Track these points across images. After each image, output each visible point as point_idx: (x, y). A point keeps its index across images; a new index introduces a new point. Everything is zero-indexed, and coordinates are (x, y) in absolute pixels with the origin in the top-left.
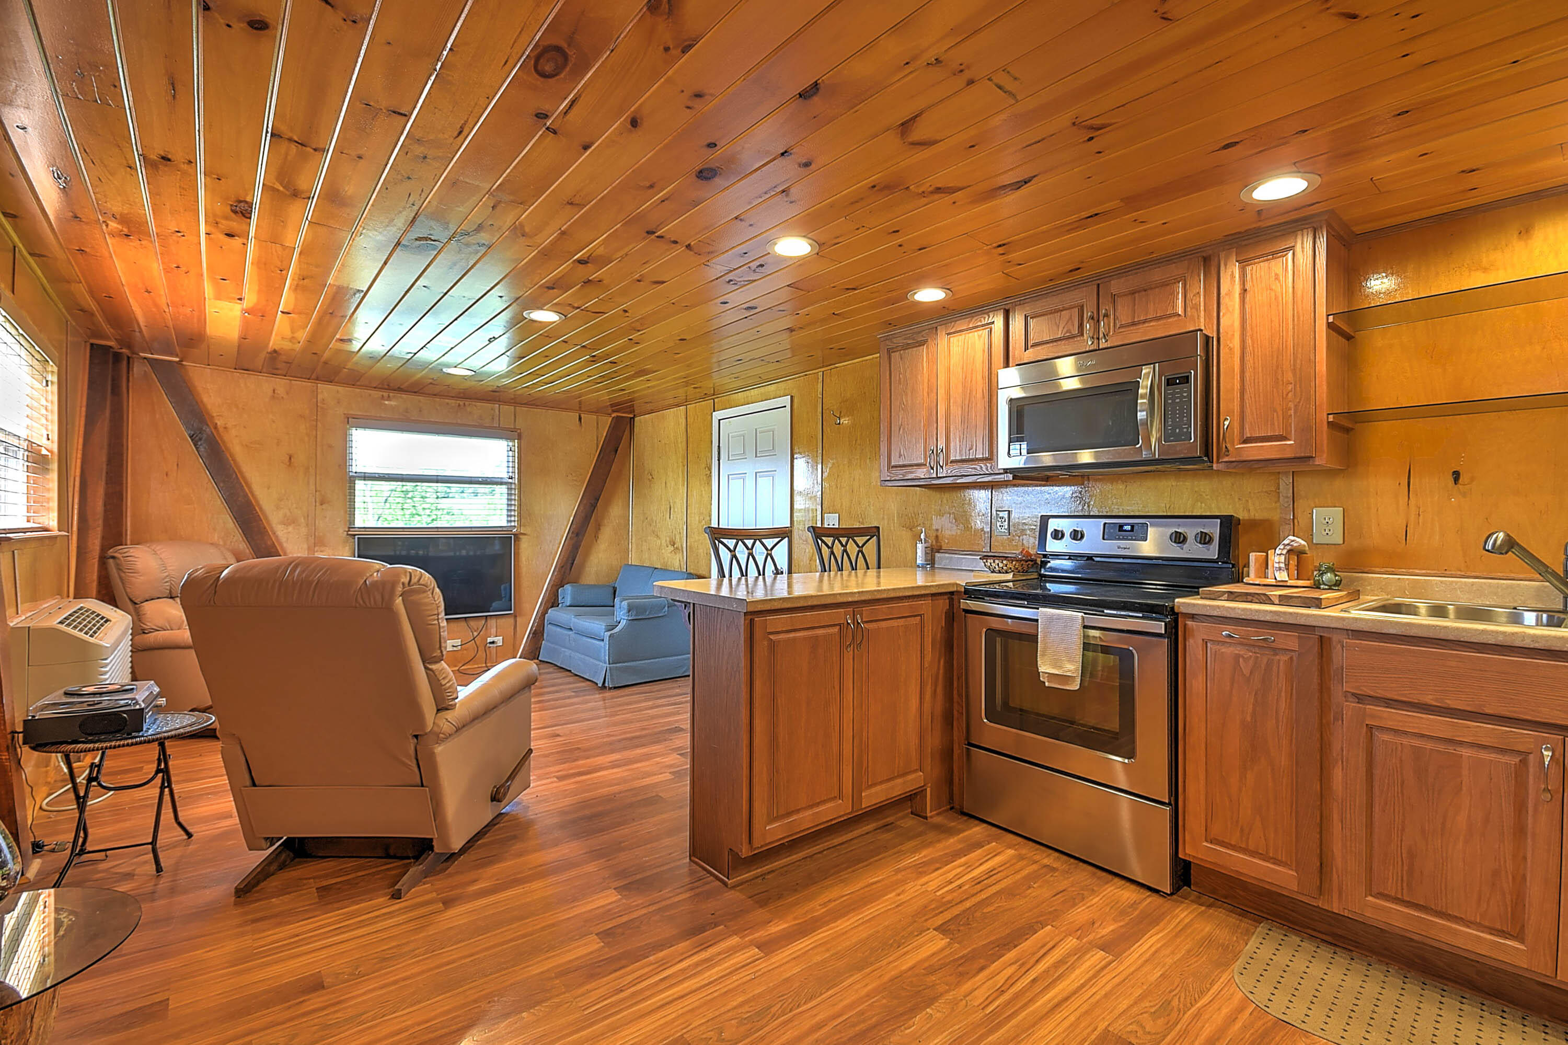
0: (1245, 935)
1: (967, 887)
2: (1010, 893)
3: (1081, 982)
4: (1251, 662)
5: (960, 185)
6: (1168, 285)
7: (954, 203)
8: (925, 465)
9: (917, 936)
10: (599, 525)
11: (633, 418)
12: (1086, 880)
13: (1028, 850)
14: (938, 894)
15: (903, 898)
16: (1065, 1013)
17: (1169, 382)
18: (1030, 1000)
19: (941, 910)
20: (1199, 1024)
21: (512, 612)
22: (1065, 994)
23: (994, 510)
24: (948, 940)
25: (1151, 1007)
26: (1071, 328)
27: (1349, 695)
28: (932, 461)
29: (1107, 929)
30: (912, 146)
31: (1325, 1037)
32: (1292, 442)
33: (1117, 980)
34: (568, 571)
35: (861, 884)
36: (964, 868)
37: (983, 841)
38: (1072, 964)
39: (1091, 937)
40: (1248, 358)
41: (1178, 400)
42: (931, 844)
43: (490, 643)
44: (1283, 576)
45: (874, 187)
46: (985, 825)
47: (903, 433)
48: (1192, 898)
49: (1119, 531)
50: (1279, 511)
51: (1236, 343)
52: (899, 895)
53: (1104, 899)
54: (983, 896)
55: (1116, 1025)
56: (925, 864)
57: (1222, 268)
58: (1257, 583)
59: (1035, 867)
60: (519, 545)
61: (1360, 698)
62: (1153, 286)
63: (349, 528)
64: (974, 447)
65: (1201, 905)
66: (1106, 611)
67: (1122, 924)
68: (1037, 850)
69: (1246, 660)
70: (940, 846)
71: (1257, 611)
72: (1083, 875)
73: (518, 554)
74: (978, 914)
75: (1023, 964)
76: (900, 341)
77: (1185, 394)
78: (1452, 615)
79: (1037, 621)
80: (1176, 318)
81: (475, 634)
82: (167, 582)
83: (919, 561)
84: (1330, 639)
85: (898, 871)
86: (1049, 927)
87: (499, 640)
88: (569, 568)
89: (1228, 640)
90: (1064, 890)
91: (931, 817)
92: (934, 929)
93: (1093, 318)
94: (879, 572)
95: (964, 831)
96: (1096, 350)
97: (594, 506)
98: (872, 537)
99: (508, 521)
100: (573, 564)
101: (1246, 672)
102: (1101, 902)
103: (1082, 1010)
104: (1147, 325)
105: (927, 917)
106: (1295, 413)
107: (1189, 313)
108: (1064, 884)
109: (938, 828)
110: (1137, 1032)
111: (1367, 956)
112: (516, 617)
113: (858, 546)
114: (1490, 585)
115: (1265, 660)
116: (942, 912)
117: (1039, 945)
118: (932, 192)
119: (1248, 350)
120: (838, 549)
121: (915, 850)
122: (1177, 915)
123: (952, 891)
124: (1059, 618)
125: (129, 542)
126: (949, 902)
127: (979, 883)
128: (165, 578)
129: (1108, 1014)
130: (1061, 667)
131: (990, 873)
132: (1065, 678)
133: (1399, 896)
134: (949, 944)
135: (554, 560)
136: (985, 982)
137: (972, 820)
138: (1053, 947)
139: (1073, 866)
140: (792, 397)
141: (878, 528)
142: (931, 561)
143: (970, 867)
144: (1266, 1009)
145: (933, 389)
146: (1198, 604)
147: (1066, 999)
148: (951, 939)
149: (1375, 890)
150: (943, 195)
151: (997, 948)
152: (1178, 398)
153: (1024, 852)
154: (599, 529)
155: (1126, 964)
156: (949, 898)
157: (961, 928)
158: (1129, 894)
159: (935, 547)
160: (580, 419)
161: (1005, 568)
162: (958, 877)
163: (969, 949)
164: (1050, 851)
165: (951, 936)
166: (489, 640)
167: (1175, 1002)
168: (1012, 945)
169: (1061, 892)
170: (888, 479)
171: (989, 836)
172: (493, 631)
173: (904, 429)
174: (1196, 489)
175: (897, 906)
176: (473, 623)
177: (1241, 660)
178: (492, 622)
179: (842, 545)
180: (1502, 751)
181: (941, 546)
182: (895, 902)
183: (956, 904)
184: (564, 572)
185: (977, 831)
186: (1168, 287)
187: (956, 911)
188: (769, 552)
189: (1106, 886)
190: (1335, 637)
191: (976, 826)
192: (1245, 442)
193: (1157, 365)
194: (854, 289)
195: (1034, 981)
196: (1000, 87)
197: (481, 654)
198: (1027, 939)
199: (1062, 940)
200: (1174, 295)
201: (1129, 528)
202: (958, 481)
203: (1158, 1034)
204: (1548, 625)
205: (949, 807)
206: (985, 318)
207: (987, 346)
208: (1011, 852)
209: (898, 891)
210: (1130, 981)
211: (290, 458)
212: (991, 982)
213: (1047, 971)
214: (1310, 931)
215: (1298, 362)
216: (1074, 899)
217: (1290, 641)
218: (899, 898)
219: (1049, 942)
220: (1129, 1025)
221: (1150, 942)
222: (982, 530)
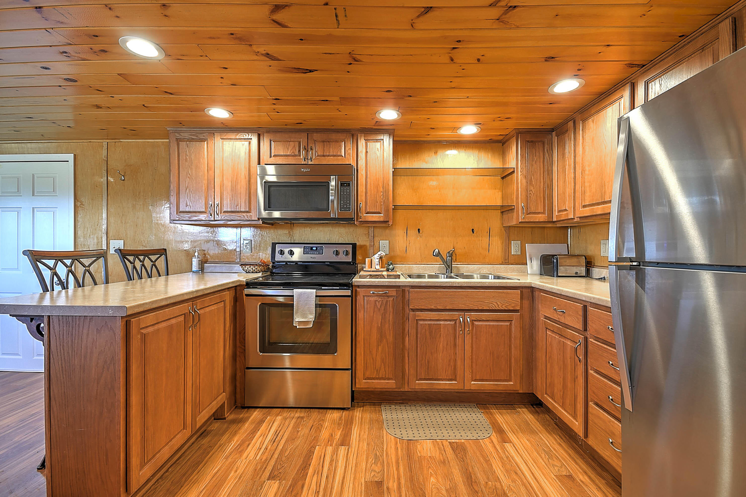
0: (380, 412)
1: (270, 447)
2: (291, 439)
3: (344, 465)
4: (380, 302)
5: (280, 58)
6: (338, 142)
7: (270, 66)
8: (206, 212)
9: (261, 489)
12: (318, 416)
13: (286, 413)
14: (258, 458)
15: (240, 471)
16: (347, 485)
17: (342, 185)
18: (331, 489)
19: (264, 468)
20: (390, 458)
22: (342, 476)
23: (242, 239)
24: (278, 481)
25: (372, 460)
26: (295, 151)
27: (410, 310)
28: (211, 210)
29: (338, 435)
30: (272, 22)
31: (422, 439)
32: (383, 215)
33: (355, 456)
35: (209, 478)
36: (262, 437)
37: (263, 418)
38: (336, 459)
39: (335, 442)
40: (368, 180)
41: (345, 193)
42: (235, 433)
44: (378, 267)
45: (232, 34)
46: (258, 410)
47: (189, 192)
48: (356, 406)
49: (311, 250)
50: (369, 241)
51: (364, 172)
52: (236, 471)
53: (329, 422)
54: (280, 447)
55: (367, 477)
56: (240, 445)
57: (359, 140)
58: (369, 270)
59: (294, 420)
61: (413, 310)
62: (332, 141)
64: (240, 205)
65: (360, 407)
66: (323, 288)
67: (341, 429)
68: (290, 411)
69: (379, 302)
70: (242, 431)
71: (383, 282)
72: (315, 414)
74: (284, 459)
75: (318, 473)
76: (186, 135)
77: (348, 191)
78: (427, 277)
79: (293, 296)
80: (341, 158)
83: (194, 269)
84: (405, 290)
85: (227, 458)
86: (317, 447)
89: (373, 295)
90: (312, 426)
91: (227, 417)
92: (268, 480)
93: (305, 149)
94: (167, 278)
95: (250, 417)
96: (307, 164)
98: (161, 255)
101: (379, 307)
102: (329, 423)
103: (352, 479)
104: (329, 157)
105: (259, 476)
106: (384, 204)
107: (346, 156)
108: (311, 422)
109: (234, 422)
110: (375, 475)
111: (412, 403)
113: (152, 261)
114: (428, 267)
115: (385, 300)
116: (266, 468)
117: (319, 458)
118: (262, 55)
119: (368, 176)
120: (138, 264)
121: (230, 440)
122: (356, 416)
123: (264, 453)
124: (305, 293)
126: (266, 460)
127: (274, 442)
129: (362, 474)
130: (306, 317)
131: (276, 433)
132: (307, 323)
133: (425, 378)
134: (280, 483)
136: (308, 493)
137: (250, 410)
138: (324, 455)
139: (309, 412)
140: (75, 155)
141: (165, 250)
142: (202, 269)
143: (265, 435)
144: (402, 438)
145: (211, 168)
146: (362, 281)
147: (344, 478)
148: (279, 480)
149: (418, 378)
150: (267, 59)
151: (303, 471)
152: (345, 192)
153: (285, 415)
155: (354, 446)
156: (264, 458)
157: (281, 471)
158: (336, 415)
159: (204, 260)
161: (255, 270)
162: (262, 443)
163: (291, 480)
164: (296, 409)
165: (278, 478)
167: (378, 453)
168: (308, 465)
169: (312, 427)
170: (177, 219)
171: (264, 414)
173: (189, 190)
174: (340, 232)
175: (240, 478)
177: (377, 302)
179: (141, 261)
180: (450, 320)
181: (207, 260)
182: (236, 477)
183: (270, 459)
185: (256, 414)
186: (338, 143)
187: (272, 462)
188: (87, 268)
189: (326, 416)
190: (407, 289)
191: (255, 411)
192: (367, 213)
193: (337, 176)
194: (172, 94)
195: (327, 477)
196: (336, 16)
198: (312, 459)
199: (325, 450)
200: (340, 146)
201: (314, 249)
202: (228, 223)
203: (381, 471)
204: (446, 278)
205: (234, 407)
206: (246, 135)
207: (247, 151)
208: (279, 418)
209: (235, 468)
210: (359, 454)
212: (310, 491)
213: (329, 469)
214: (395, 402)
215: (385, 184)
216: (319, 428)
217: (393, 292)
218: (237, 473)
219: (321, 454)
220: (371, 473)
221: (355, 432)
222: (235, 250)
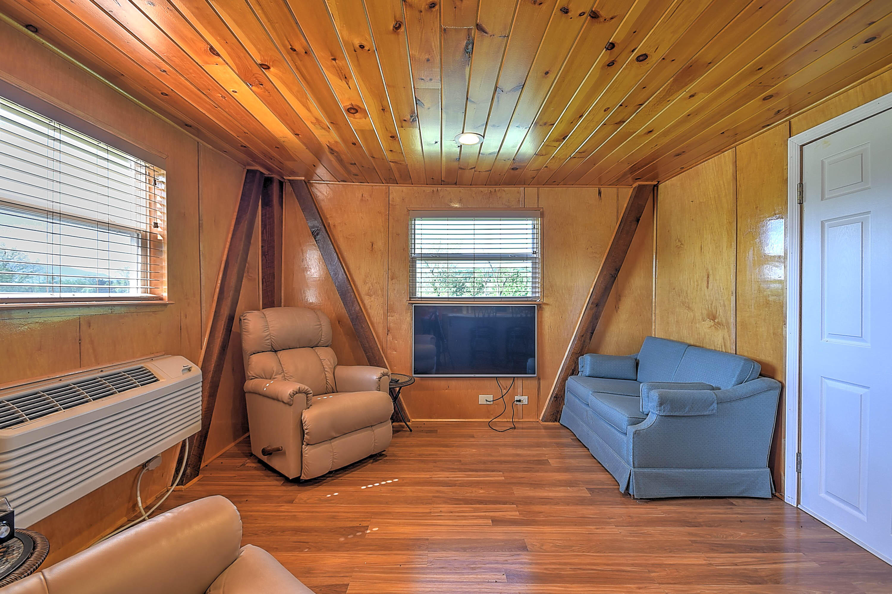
10: (620, 296)
11: (656, 186)
21: (536, 375)
34: (588, 341)
43: (517, 401)
60: (542, 314)
63: (410, 298)
73: (541, 322)
81: (505, 391)
82: (268, 340)
87: (525, 399)
88: (588, 337)
97: (614, 277)
99: (533, 292)
100: (592, 333)
112: (539, 379)
125: (283, 306)
128: (267, 336)
135: (574, 329)
154: (620, 300)
160: (600, 193)
166: (517, 398)
172: (520, 390)
176: (502, 382)
178: (519, 383)
184: (584, 342)
197: (509, 408)
211: (372, 245)
